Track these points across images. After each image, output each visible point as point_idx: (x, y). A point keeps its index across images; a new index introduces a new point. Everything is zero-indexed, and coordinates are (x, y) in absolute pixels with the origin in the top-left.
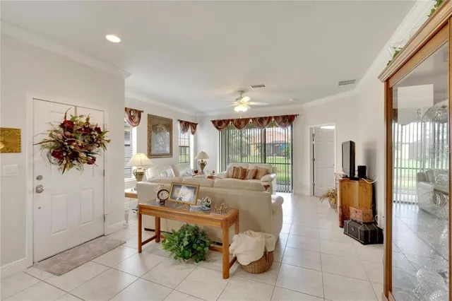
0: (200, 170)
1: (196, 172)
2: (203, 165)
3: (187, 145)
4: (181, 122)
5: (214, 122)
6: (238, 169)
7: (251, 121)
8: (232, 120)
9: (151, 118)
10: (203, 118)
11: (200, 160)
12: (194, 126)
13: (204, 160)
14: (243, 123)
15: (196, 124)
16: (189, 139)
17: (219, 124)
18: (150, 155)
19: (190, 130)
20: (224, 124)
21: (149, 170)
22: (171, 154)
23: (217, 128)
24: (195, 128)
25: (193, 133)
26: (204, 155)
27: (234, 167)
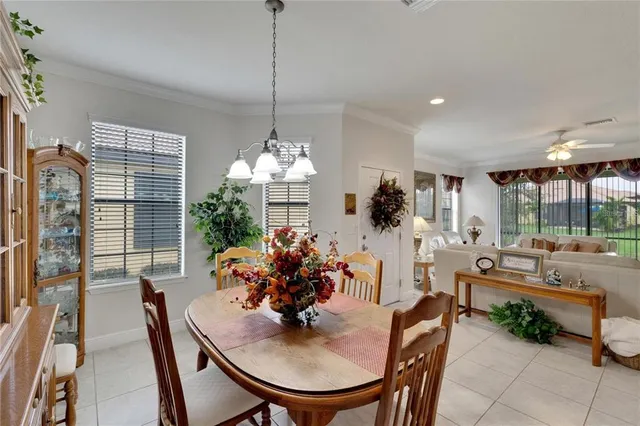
0: (470, 240)
2: (475, 234)
3: (448, 206)
4: (445, 177)
5: (491, 175)
6: (540, 242)
8: (525, 171)
10: (473, 169)
11: (471, 228)
12: (459, 180)
13: (477, 228)
14: (545, 173)
15: (462, 179)
16: (451, 199)
17: (501, 178)
19: (455, 187)
20: (510, 177)
22: (434, 218)
23: (498, 182)
24: (461, 184)
25: (459, 191)
26: (476, 220)
27: (533, 240)
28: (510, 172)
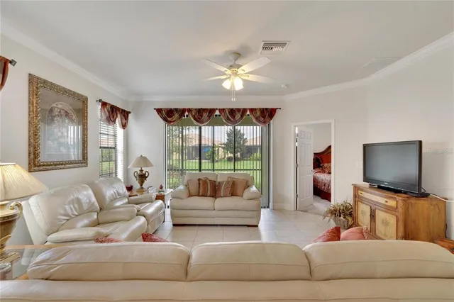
0: (136, 185)
1: (130, 189)
2: (142, 177)
3: (111, 145)
4: (104, 104)
5: (159, 111)
6: (205, 182)
7: (217, 113)
8: (190, 110)
9: (36, 84)
10: (139, 105)
11: (138, 169)
12: (125, 114)
13: (145, 169)
14: (205, 115)
15: (129, 113)
16: (115, 136)
17: (169, 115)
18: (35, 164)
19: (118, 121)
20: (177, 115)
21: (32, 200)
22: (84, 161)
23: (165, 119)
24: (126, 118)
25: (124, 126)
26: (144, 161)
27: (199, 180)
28: (176, 110)
